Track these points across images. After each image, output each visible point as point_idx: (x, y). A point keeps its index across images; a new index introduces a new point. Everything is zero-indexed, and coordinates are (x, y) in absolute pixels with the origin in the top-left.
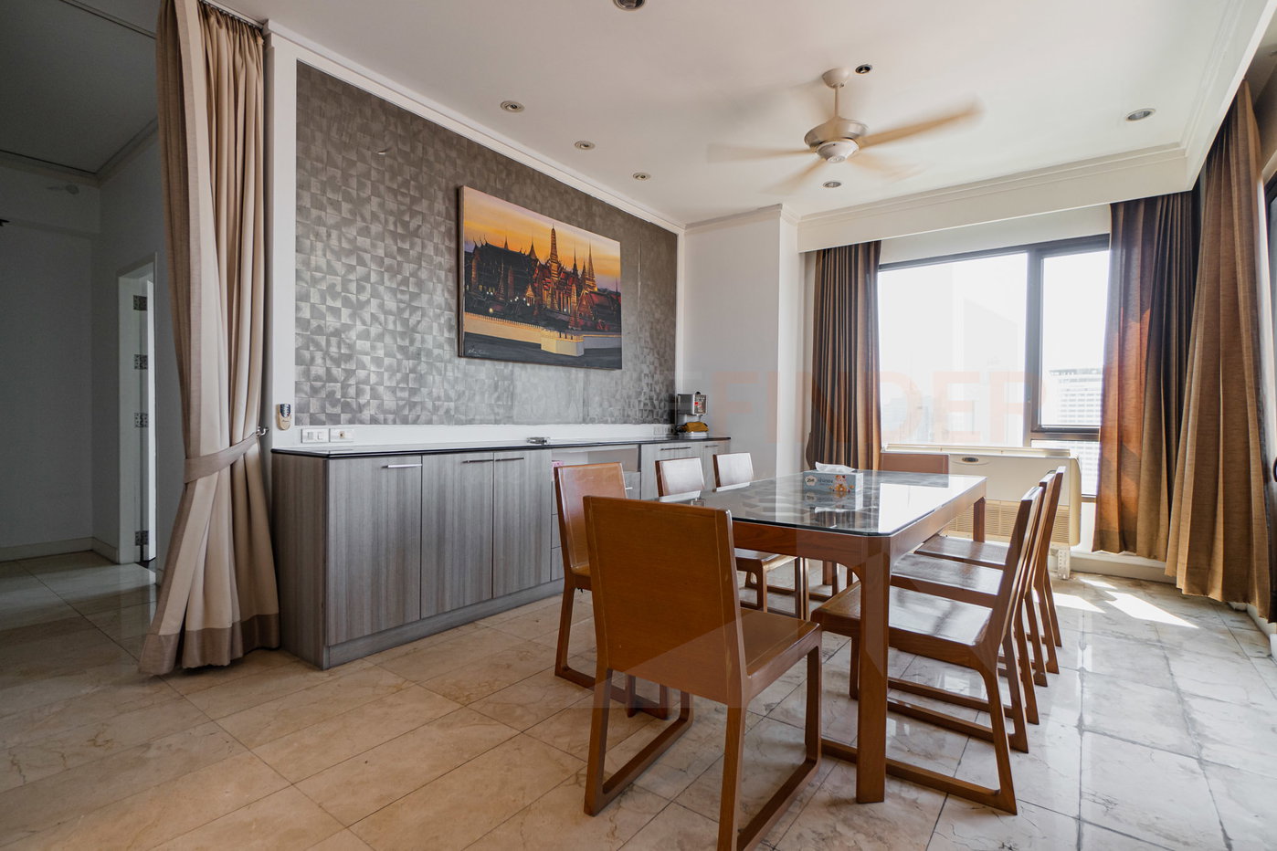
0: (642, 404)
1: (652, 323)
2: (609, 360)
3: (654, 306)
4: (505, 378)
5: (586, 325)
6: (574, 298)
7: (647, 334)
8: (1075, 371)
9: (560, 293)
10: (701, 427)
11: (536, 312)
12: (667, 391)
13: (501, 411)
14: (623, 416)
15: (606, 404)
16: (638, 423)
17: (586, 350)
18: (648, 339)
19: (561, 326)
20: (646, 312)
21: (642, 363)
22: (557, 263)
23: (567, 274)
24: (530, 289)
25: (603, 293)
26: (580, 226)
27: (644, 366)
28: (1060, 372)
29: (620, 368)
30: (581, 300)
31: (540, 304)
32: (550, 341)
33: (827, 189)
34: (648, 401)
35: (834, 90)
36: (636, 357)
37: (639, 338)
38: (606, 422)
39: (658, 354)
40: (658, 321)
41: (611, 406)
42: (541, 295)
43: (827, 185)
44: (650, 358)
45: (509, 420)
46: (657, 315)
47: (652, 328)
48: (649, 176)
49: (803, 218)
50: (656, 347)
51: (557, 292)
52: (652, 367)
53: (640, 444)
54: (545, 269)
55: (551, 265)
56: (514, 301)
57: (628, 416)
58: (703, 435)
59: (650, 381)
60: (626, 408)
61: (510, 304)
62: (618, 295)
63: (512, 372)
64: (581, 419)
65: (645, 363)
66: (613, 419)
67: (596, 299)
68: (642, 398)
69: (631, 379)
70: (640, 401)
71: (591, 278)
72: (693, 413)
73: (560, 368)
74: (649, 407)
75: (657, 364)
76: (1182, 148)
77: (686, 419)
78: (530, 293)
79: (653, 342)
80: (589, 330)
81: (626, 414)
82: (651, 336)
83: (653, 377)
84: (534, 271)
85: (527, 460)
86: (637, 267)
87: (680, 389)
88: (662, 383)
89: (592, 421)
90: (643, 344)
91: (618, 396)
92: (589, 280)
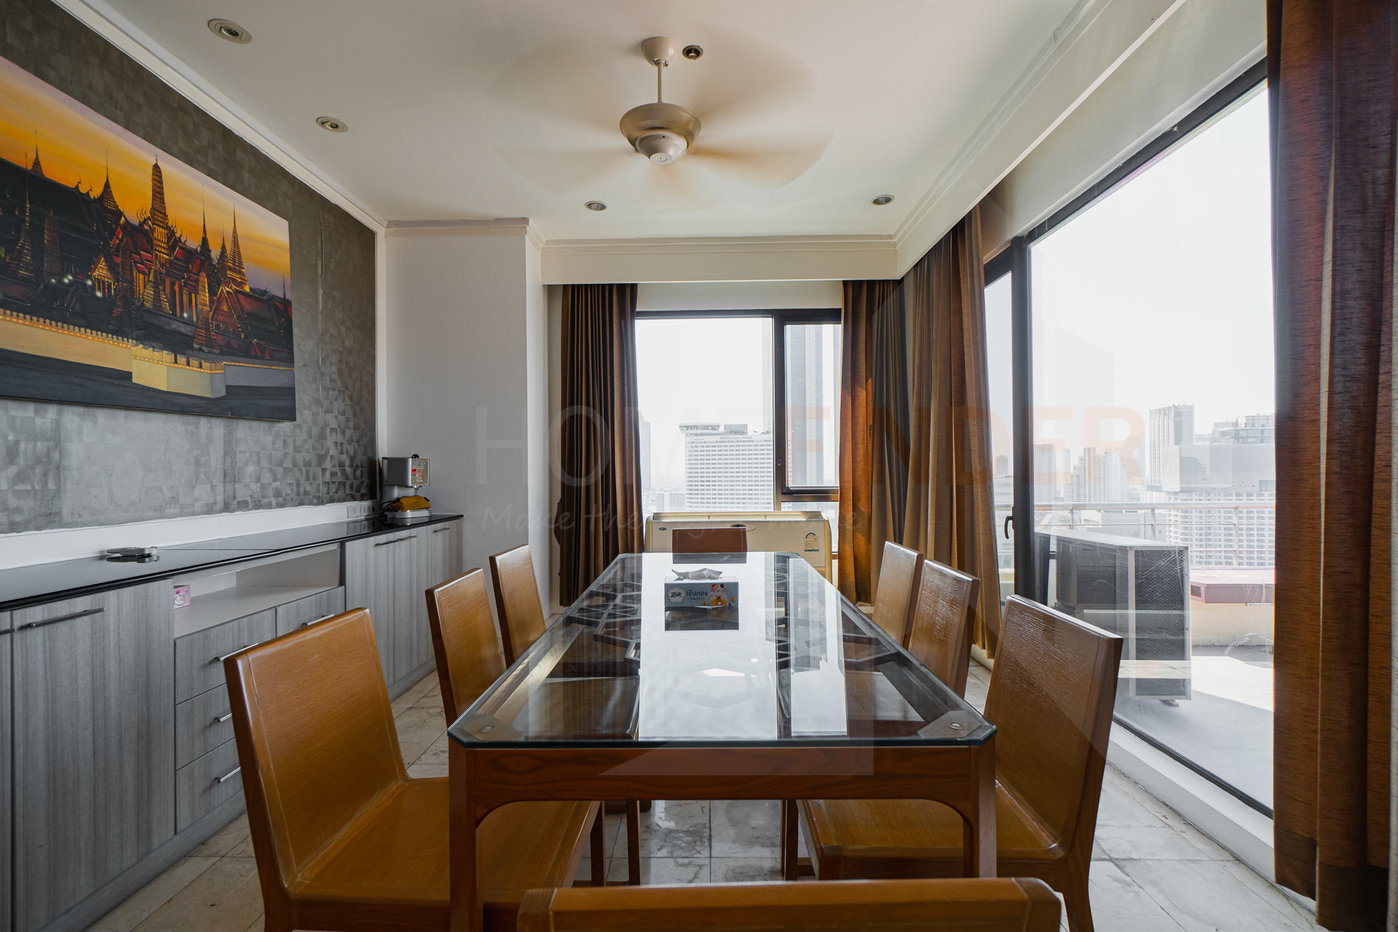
0: (328, 474)
1: (341, 353)
2: (276, 406)
3: (342, 329)
4: (35, 437)
5: (229, 345)
6: (205, 297)
7: (334, 369)
8: (696, 427)
9: (173, 284)
10: (420, 503)
11: (117, 311)
12: (365, 453)
13: (28, 504)
14: (298, 494)
15: (267, 477)
16: (322, 503)
17: (228, 388)
18: (335, 377)
19: (178, 344)
20: (332, 336)
21: (327, 411)
22: (167, 228)
23: (189, 253)
24: (102, 264)
25: (259, 296)
26: (211, 174)
27: (329, 417)
28: (688, 427)
29: (293, 418)
30: (219, 302)
31: (129, 295)
32: (152, 368)
33: (588, 210)
34: (336, 469)
35: (656, 68)
36: (317, 402)
37: (322, 374)
38: (269, 506)
39: (351, 399)
40: (350, 351)
41: (275, 480)
42: (131, 281)
43: (590, 205)
44: (338, 405)
45: (49, 518)
46: (348, 343)
47: (340, 361)
48: (345, 128)
49: (547, 242)
50: (347, 388)
51: (168, 282)
52: (342, 418)
53: (342, 542)
54: (139, 236)
55: (152, 230)
56: (60, 282)
57: (306, 493)
58: (425, 513)
59: (340, 439)
60: (303, 480)
61: (49, 286)
62: (287, 304)
63: (57, 423)
64: (220, 505)
65: (332, 412)
66: (281, 500)
67: (247, 305)
68: (328, 464)
69: (310, 435)
70: (324, 470)
71: (238, 267)
72: (410, 484)
73: (175, 418)
74: (339, 478)
75: (349, 414)
76: (895, 240)
77: (396, 493)
78: (101, 271)
79: (342, 381)
80: (235, 355)
81: (302, 490)
82: (340, 373)
83: (344, 433)
84: (112, 233)
85: (111, 614)
86: (316, 265)
87: (384, 448)
88: (358, 442)
89: (243, 506)
90: (328, 384)
91: (288, 464)
92: (234, 271)
